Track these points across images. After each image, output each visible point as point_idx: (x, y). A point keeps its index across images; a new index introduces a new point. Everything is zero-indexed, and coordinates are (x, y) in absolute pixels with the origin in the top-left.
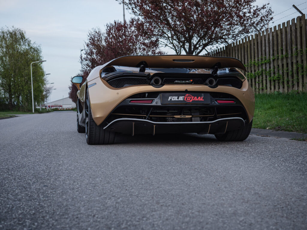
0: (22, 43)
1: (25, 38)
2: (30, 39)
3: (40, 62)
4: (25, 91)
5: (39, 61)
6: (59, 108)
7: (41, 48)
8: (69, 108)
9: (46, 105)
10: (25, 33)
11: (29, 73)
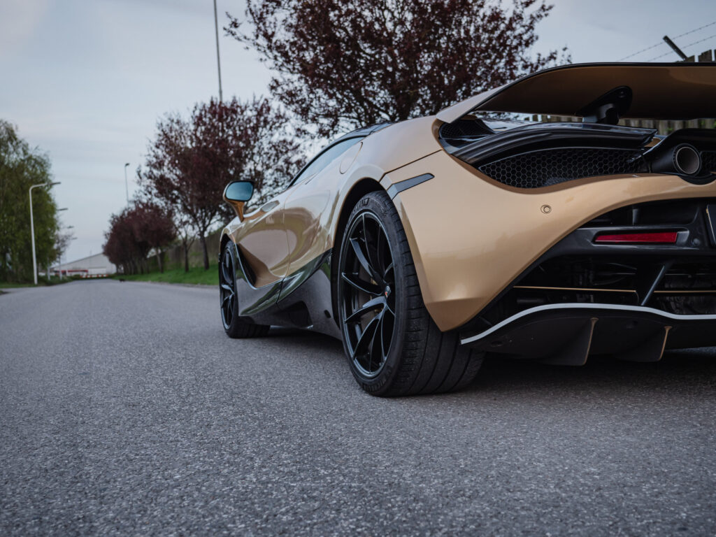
0: (11, 149)
1: (16, 139)
2: (27, 141)
3: (47, 186)
4: (18, 242)
5: (46, 184)
6: (81, 273)
7: (50, 158)
8: (102, 275)
9: (56, 269)
10: (17, 128)
11: (25, 207)
